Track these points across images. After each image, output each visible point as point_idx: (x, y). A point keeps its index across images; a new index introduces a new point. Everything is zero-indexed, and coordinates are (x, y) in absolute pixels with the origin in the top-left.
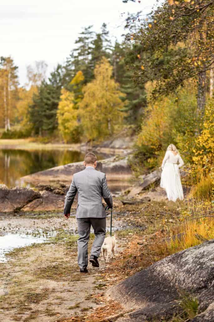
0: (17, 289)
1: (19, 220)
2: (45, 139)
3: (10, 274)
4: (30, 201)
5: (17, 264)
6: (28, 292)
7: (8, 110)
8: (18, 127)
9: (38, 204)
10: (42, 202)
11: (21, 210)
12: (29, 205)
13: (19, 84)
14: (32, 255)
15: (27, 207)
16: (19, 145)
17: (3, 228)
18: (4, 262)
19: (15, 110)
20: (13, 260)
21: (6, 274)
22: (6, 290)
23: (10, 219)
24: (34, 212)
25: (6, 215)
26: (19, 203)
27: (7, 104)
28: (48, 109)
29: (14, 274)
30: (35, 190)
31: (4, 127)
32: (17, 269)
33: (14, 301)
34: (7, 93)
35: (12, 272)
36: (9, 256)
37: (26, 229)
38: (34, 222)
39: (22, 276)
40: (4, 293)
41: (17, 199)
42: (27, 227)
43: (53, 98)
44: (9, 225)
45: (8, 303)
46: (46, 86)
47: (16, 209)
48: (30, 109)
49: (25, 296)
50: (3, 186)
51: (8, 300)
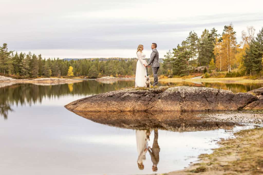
0: (247, 156)
1: (243, 114)
2: (254, 77)
3: (240, 146)
4: (250, 102)
5: (244, 140)
6: (258, 159)
7: (229, 59)
8: (236, 70)
9: (256, 104)
10: (259, 103)
11: (243, 109)
12: (249, 105)
13: (237, 43)
14: (256, 134)
15: (248, 106)
16: (237, 80)
17: (230, 118)
18: (233, 138)
19: (234, 60)
20: (241, 137)
21: (237, 146)
22: (238, 157)
23: (235, 114)
24: (253, 110)
25: (232, 112)
26: (242, 104)
27: (229, 56)
28: (256, 58)
29: (243, 146)
30: (253, 95)
31: (227, 70)
32: (245, 142)
33: (246, 165)
34: (229, 48)
35: (241, 145)
36: (237, 135)
37: (248, 119)
38: (254, 115)
39: (251, 147)
40: (236, 160)
41: (240, 101)
42: (249, 118)
43: (259, 50)
44: (235, 117)
45: (240, 167)
46: (254, 43)
47: (240, 108)
48: (244, 58)
49: (256, 162)
50: (229, 92)
51: (241, 164)
